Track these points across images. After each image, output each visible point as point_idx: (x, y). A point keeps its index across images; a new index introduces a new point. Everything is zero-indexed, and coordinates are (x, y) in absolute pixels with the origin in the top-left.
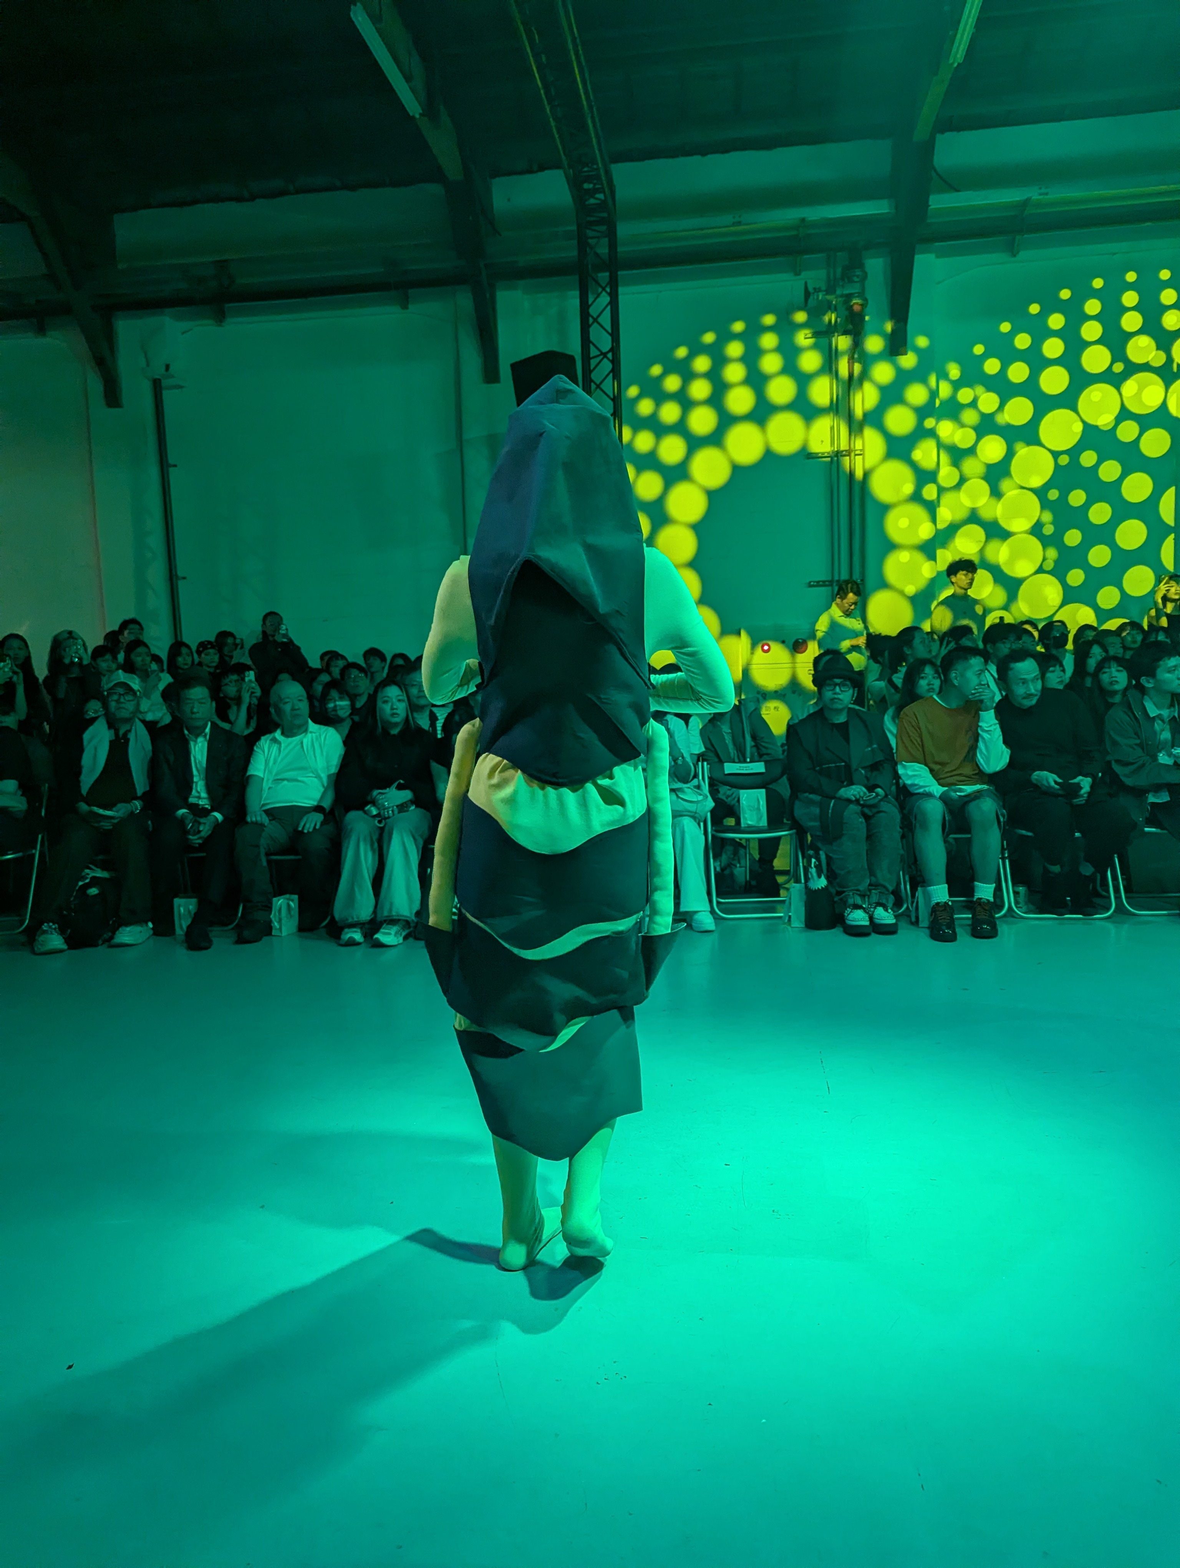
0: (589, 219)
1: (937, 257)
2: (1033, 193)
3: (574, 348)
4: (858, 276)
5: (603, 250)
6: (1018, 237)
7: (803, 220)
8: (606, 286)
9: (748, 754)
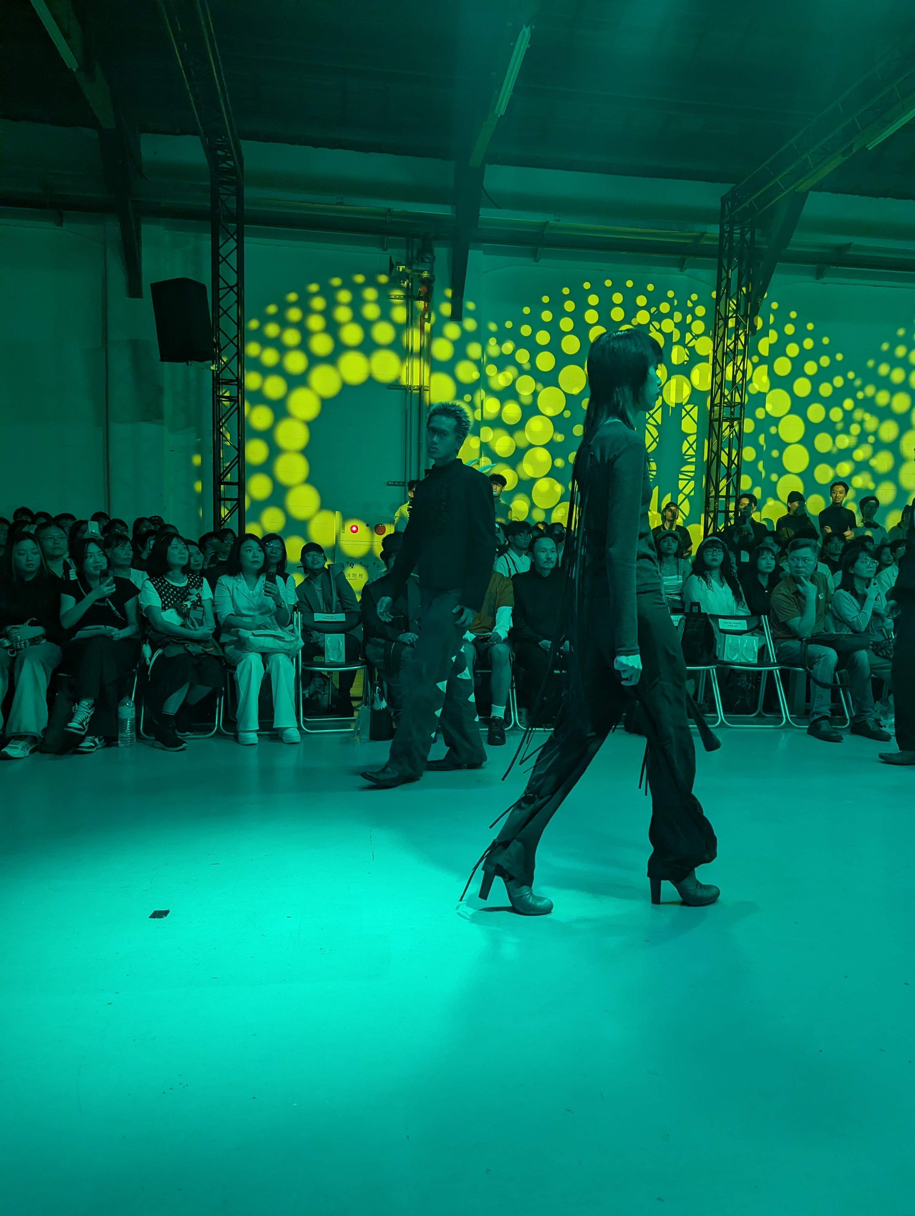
0: (221, 178)
1: (484, 254)
2: (550, 219)
3: (206, 279)
4: (428, 258)
5: (232, 205)
6: (540, 249)
7: (389, 210)
8: (234, 234)
9: (334, 607)
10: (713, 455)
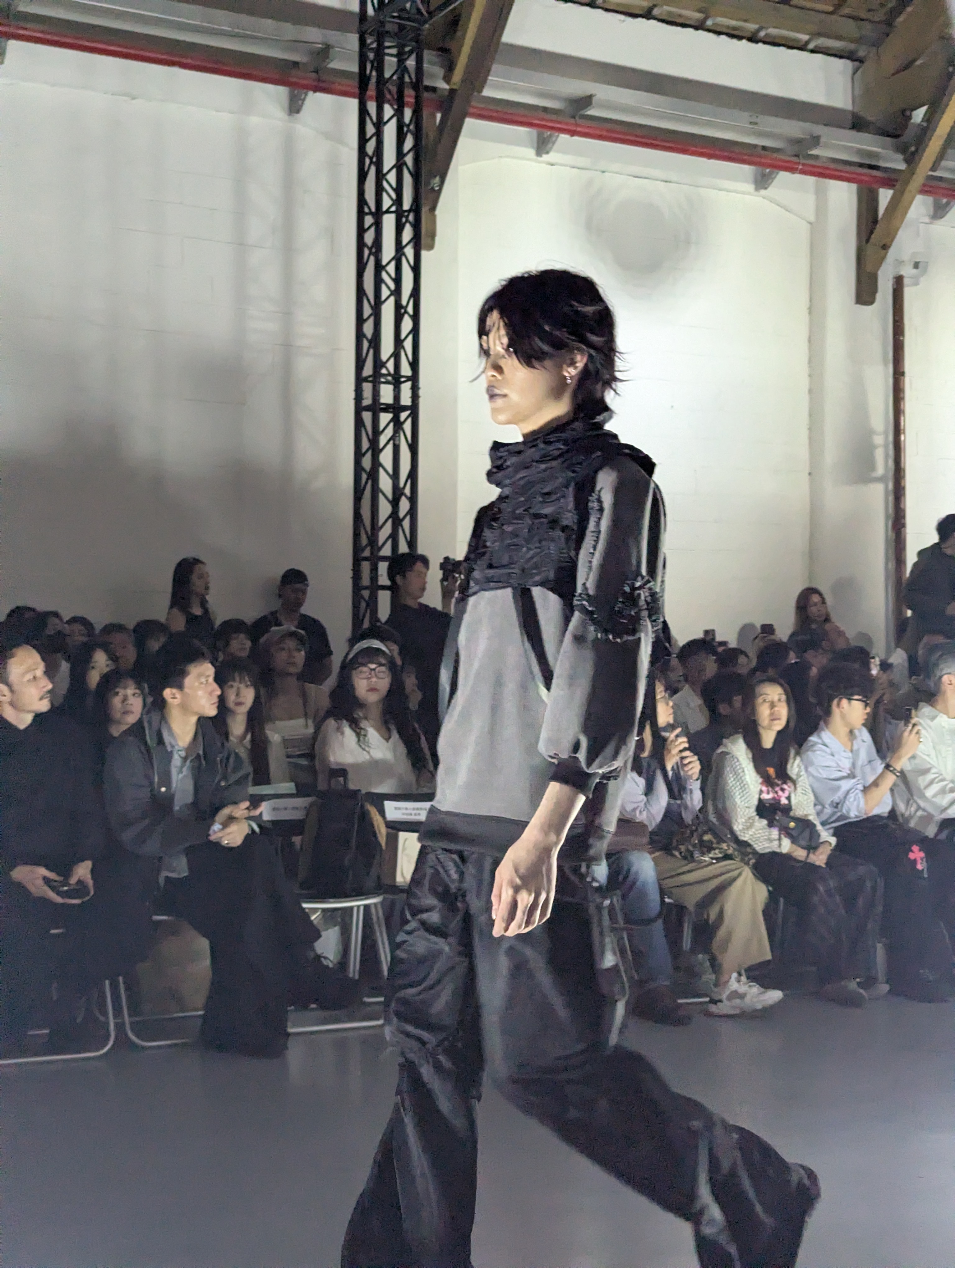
10: (364, 476)
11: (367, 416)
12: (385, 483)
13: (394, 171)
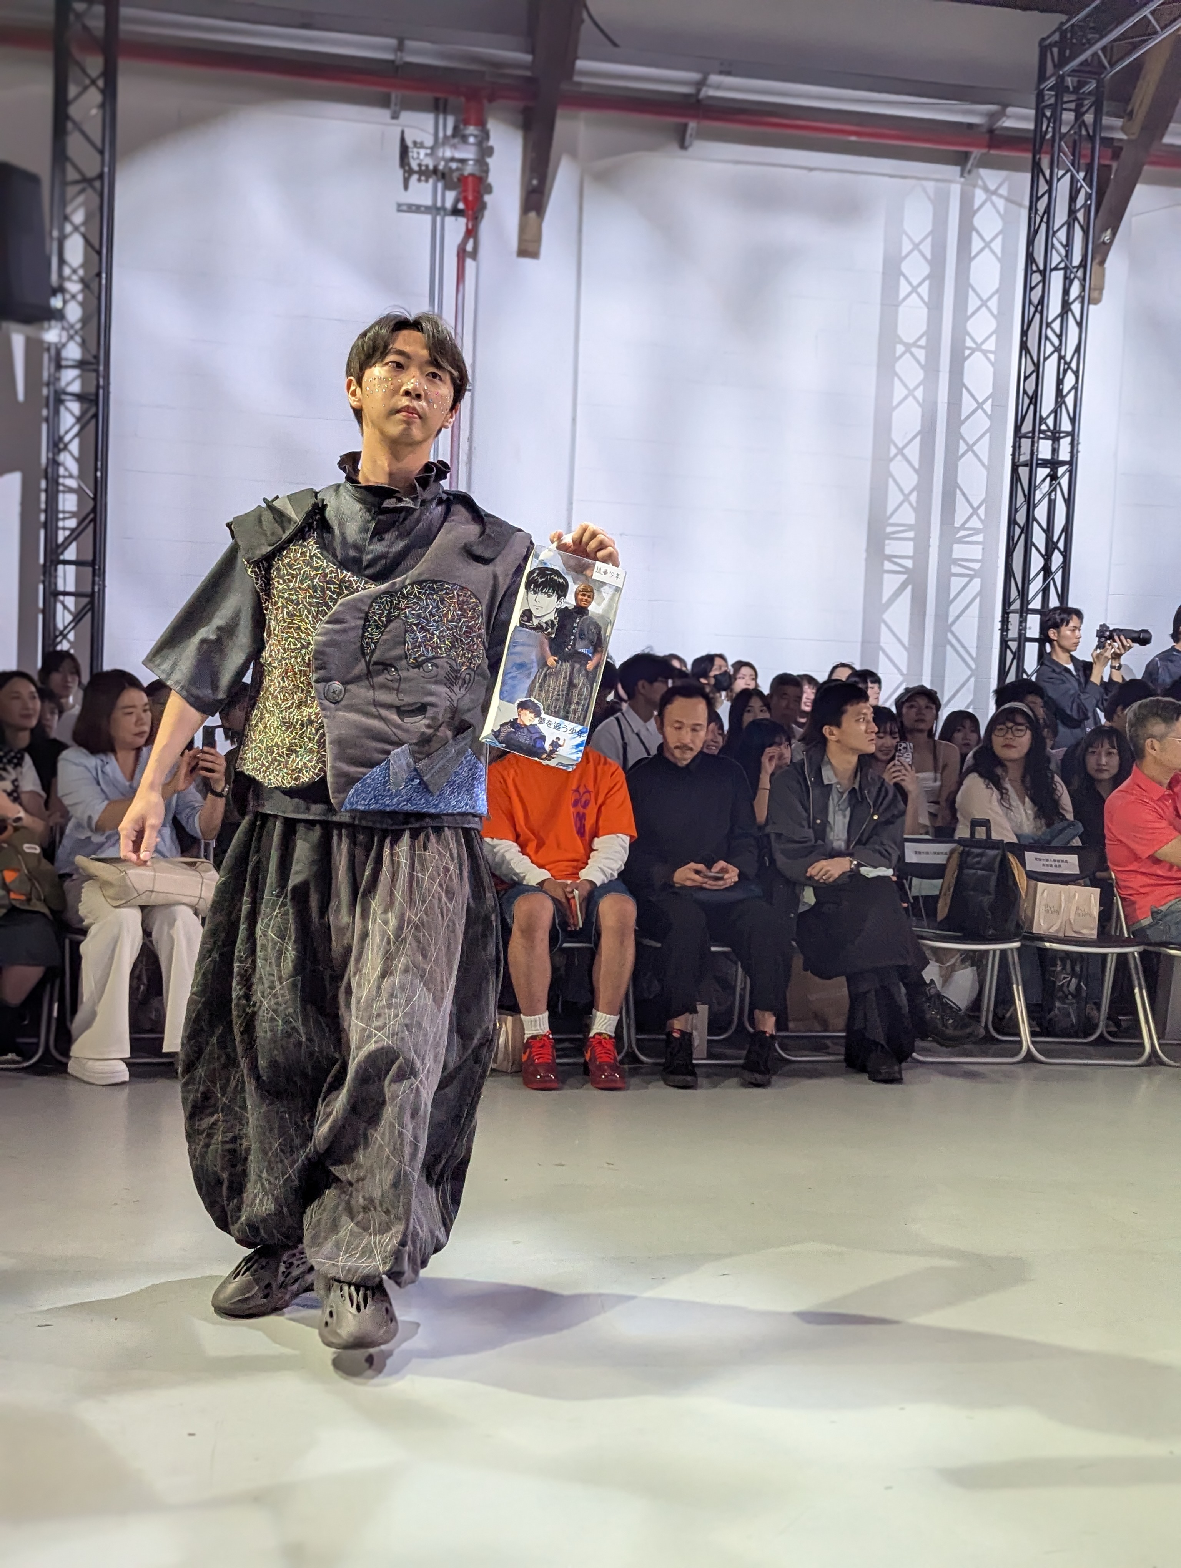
1: (586, 125)
3: (40, 164)
4: (478, 139)
5: (96, 23)
6: (691, 123)
7: (402, 41)
8: (98, 77)
10: (1018, 531)
11: (1024, 472)
12: (1039, 538)
13: (1065, 228)
